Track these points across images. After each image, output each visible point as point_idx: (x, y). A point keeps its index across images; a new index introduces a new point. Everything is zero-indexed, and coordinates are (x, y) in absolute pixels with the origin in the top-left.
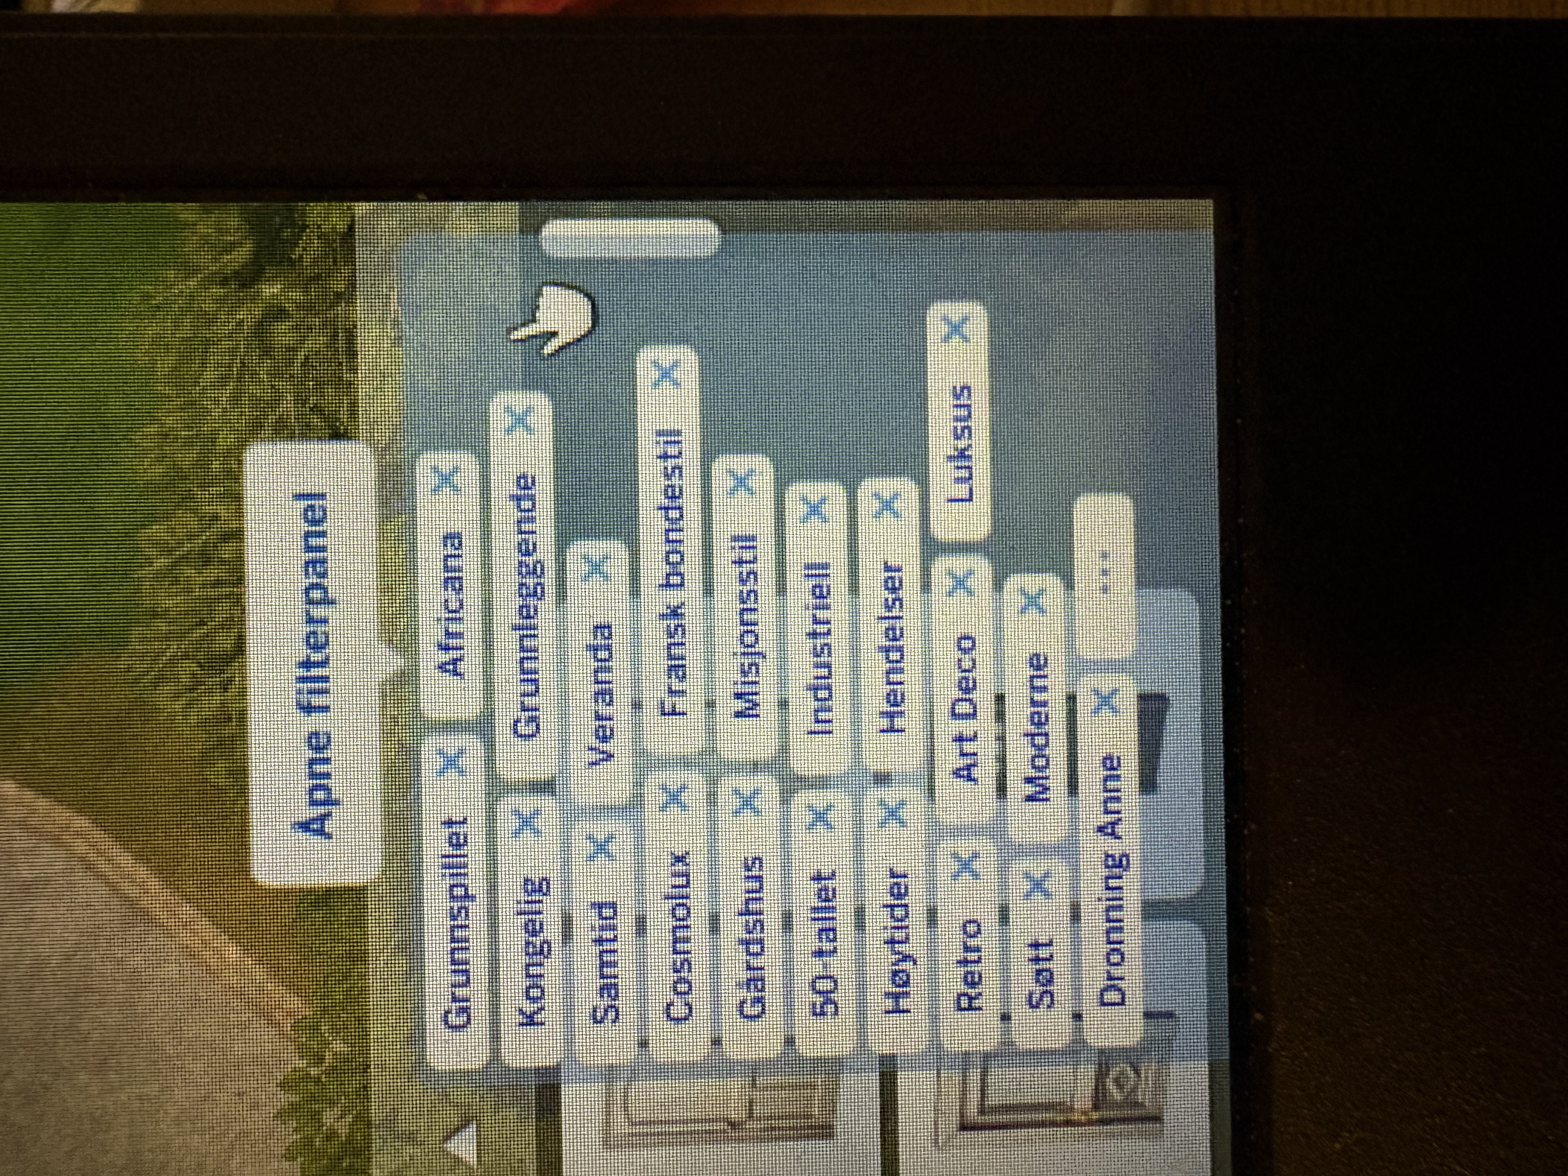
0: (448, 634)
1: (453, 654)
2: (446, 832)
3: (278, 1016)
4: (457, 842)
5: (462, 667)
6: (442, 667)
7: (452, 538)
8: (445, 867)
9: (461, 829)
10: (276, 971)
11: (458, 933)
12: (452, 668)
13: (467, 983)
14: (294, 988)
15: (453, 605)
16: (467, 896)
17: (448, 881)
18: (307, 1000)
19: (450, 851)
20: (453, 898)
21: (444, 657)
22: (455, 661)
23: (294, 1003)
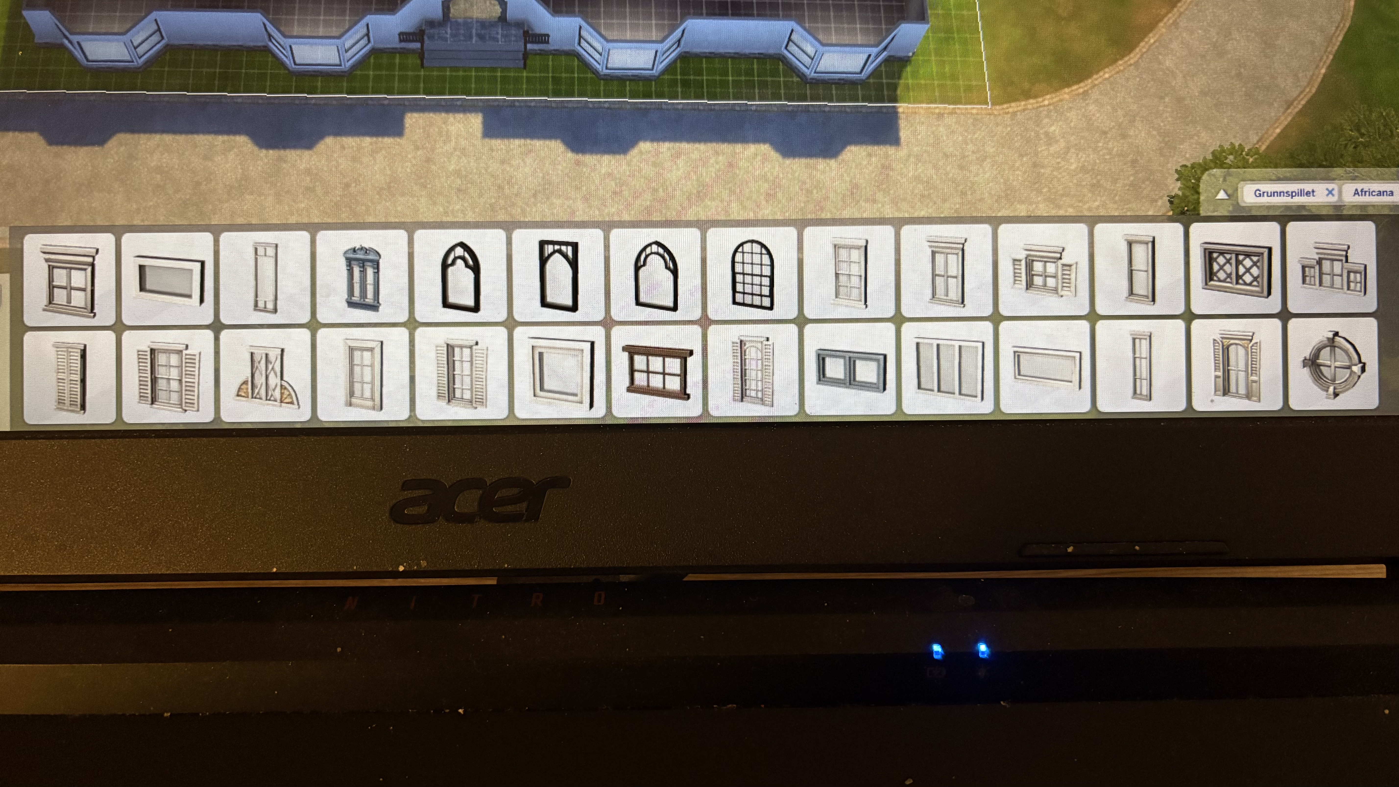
0: (1366, 192)
1: (1360, 193)
2: (1310, 190)
3: (1260, 144)
4: (1308, 194)
5: (1357, 196)
6: (1356, 190)
7: (1392, 193)
8: (1301, 190)
9: (1311, 195)
10: (1272, 143)
11: (1282, 194)
12: (1356, 193)
13: (1268, 196)
14: (1268, 147)
15: (1374, 194)
16: (1292, 196)
17: (1297, 191)
18: (1264, 151)
19: (1305, 192)
20: (1292, 192)
21: (1359, 191)
22: (1358, 194)
23: (1264, 147)
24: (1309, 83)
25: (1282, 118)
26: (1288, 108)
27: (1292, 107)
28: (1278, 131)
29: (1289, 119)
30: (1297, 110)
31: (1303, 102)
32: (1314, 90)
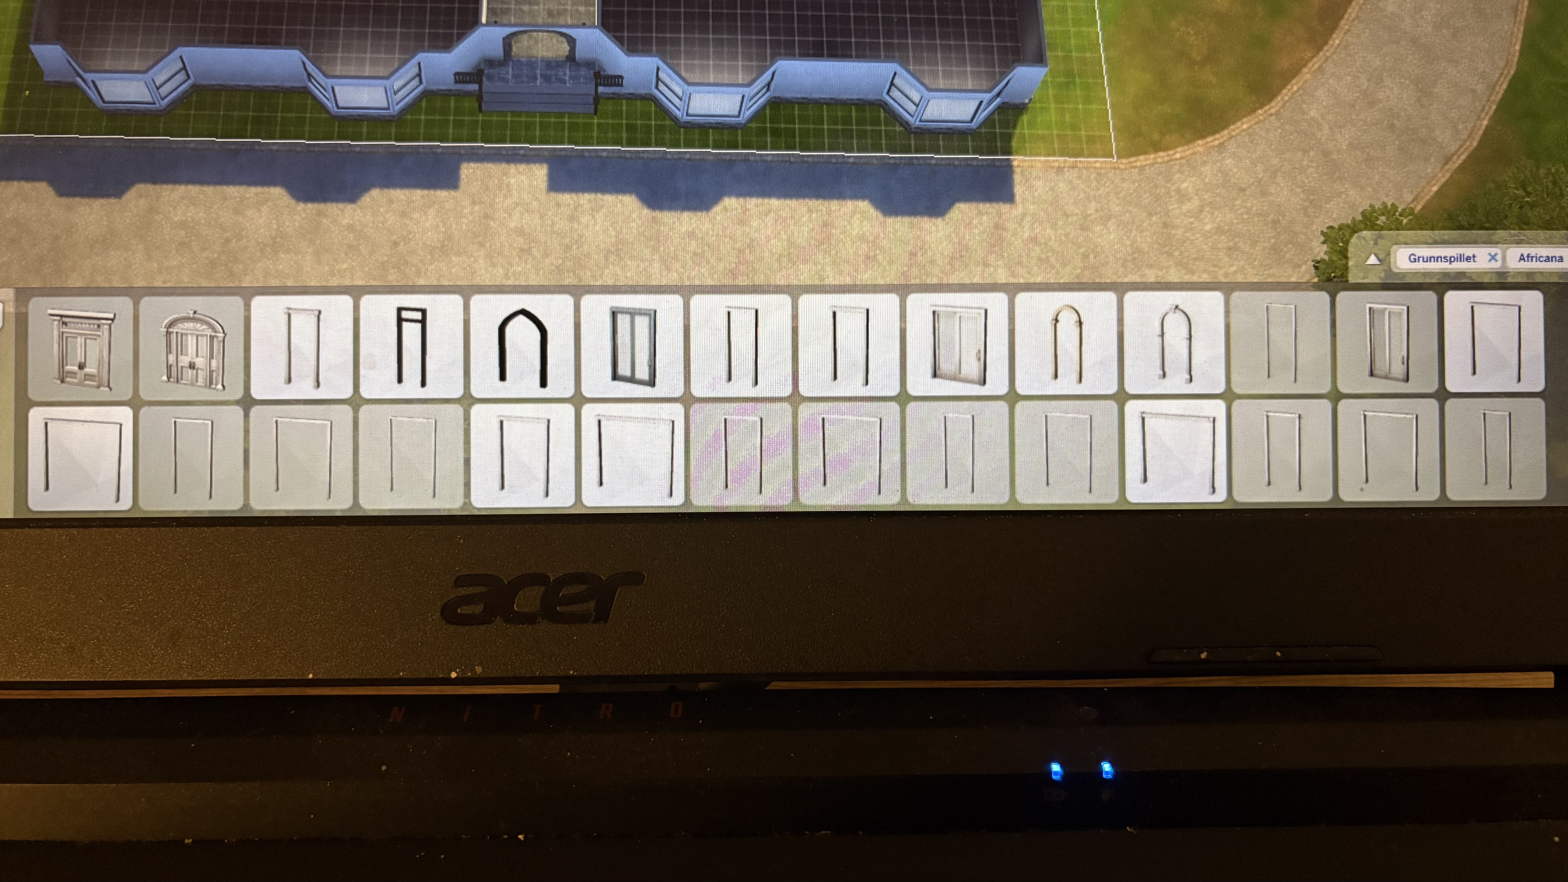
0: (1532, 257)
1: (1526, 259)
2: (1471, 256)
3: (1415, 203)
4: (1468, 259)
5: (1522, 262)
6: (1522, 255)
7: (1561, 259)
8: (1460, 255)
9: (1472, 260)
10: (1429, 202)
11: (1439, 259)
12: (1522, 258)
13: (1424, 261)
14: (1424, 208)
15: (1541, 259)
16: (1451, 262)
17: (1456, 256)
18: (1419, 212)
19: (1465, 257)
20: (1451, 257)
21: (1525, 255)
22: (1524, 259)
23: (1419, 207)
24: (1469, 136)
25: (1440, 175)
26: (1446, 163)
27: (1451, 163)
28: (1435, 189)
29: (1448, 175)
30: (1456, 165)
31: (1463, 157)
32: (1475, 144)
